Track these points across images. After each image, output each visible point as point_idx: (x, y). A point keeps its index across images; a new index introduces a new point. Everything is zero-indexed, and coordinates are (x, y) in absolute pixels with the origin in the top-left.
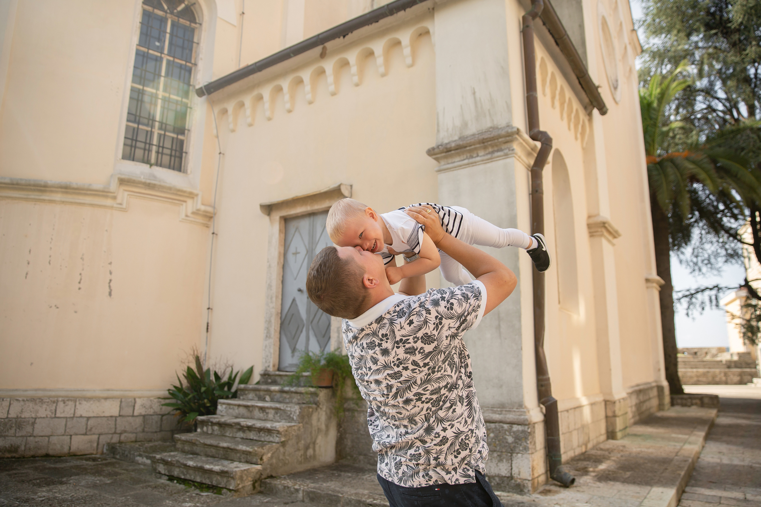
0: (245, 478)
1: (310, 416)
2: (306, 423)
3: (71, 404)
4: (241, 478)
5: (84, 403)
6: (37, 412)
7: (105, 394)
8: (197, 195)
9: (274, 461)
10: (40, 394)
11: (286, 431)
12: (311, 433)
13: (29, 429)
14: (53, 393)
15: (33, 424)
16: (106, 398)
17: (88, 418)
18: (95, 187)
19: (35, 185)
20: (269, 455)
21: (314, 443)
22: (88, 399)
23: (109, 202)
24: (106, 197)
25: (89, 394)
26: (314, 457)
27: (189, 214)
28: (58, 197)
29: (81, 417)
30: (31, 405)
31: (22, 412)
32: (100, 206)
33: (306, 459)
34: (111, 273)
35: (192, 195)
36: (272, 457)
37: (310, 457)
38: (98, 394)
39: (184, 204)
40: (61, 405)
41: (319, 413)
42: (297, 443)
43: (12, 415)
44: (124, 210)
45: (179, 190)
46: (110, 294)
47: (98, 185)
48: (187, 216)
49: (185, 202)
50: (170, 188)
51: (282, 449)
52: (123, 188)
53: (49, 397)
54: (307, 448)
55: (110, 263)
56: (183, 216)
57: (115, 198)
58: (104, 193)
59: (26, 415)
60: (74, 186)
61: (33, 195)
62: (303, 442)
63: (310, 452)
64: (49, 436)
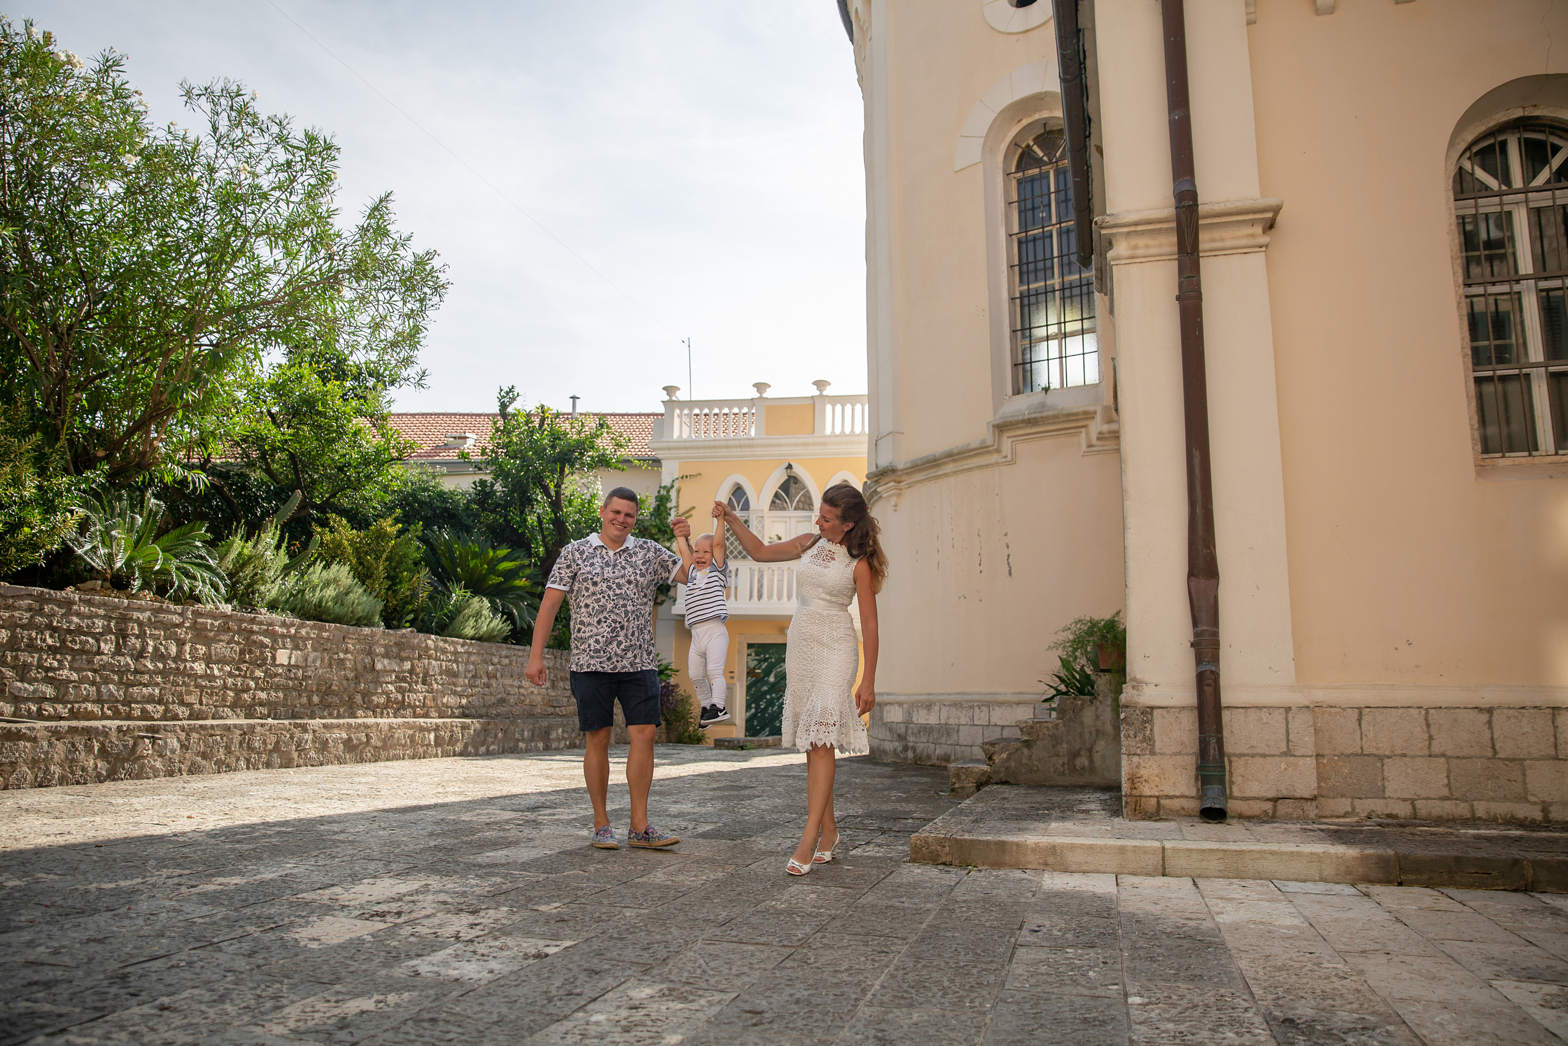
0: (963, 777)
1: (1077, 711)
2: (1070, 720)
3: (985, 709)
4: (958, 776)
5: (997, 708)
6: (959, 718)
7: (1016, 698)
8: (1095, 413)
9: (1013, 764)
10: (960, 698)
11: (1032, 727)
12: (1081, 735)
13: (955, 737)
14: (969, 697)
15: (958, 731)
16: (1018, 704)
17: (1003, 727)
18: (973, 445)
19: (929, 462)
20: (1004, 756)
21: (1090, 750)
22: (1001, 704)
23: (995, 458)
24: (989, 452)
25: (1000, 698)
26: (1092, 770)
27: (1094, 441)
28: (950, 468)
29: (995, 725)
30: (953, 709)
31: (948, 718)
32: (987, 466)
33: (1073, 770)
34: (1008, 547)
35: (1089, 415)
36: (1008, 759)
37: (1083, 768)
38: (1009, 698)
39: (1083, 430)
40: (976, 709)
41: (1097, 708)
42: (1054, 747)
43: (943, 722)
44: (1012, 462)
45: (1068, 415)
46: (1010, 574)
47: (975, 444)
48: (1090, 446)
49: (1085, 426)
50: (1056, 417)
51: (1026, 751)
52: (1005, 435)
53: (967, 701)
54: (1075, 755)
55: (1006, 535)
56: (1084, 448)
57: (998, 451)
58: (982, 450)
59: (951, 721)
60: (956, 451)
61: (932, 473)
62: (1064, 745)
63: (1082, 761)
64: (971, 746)
